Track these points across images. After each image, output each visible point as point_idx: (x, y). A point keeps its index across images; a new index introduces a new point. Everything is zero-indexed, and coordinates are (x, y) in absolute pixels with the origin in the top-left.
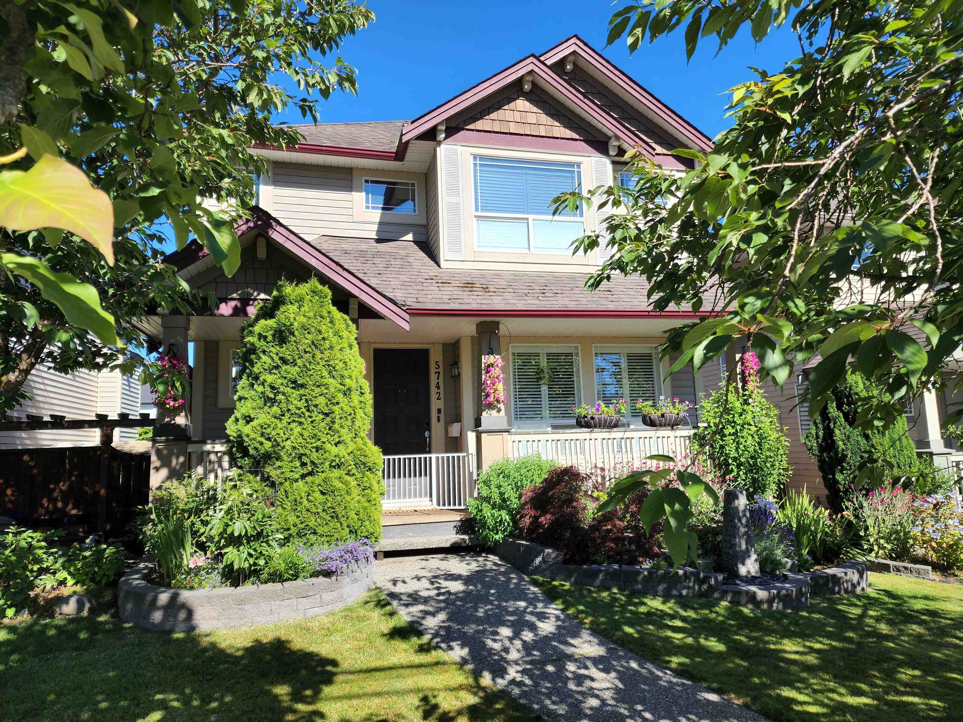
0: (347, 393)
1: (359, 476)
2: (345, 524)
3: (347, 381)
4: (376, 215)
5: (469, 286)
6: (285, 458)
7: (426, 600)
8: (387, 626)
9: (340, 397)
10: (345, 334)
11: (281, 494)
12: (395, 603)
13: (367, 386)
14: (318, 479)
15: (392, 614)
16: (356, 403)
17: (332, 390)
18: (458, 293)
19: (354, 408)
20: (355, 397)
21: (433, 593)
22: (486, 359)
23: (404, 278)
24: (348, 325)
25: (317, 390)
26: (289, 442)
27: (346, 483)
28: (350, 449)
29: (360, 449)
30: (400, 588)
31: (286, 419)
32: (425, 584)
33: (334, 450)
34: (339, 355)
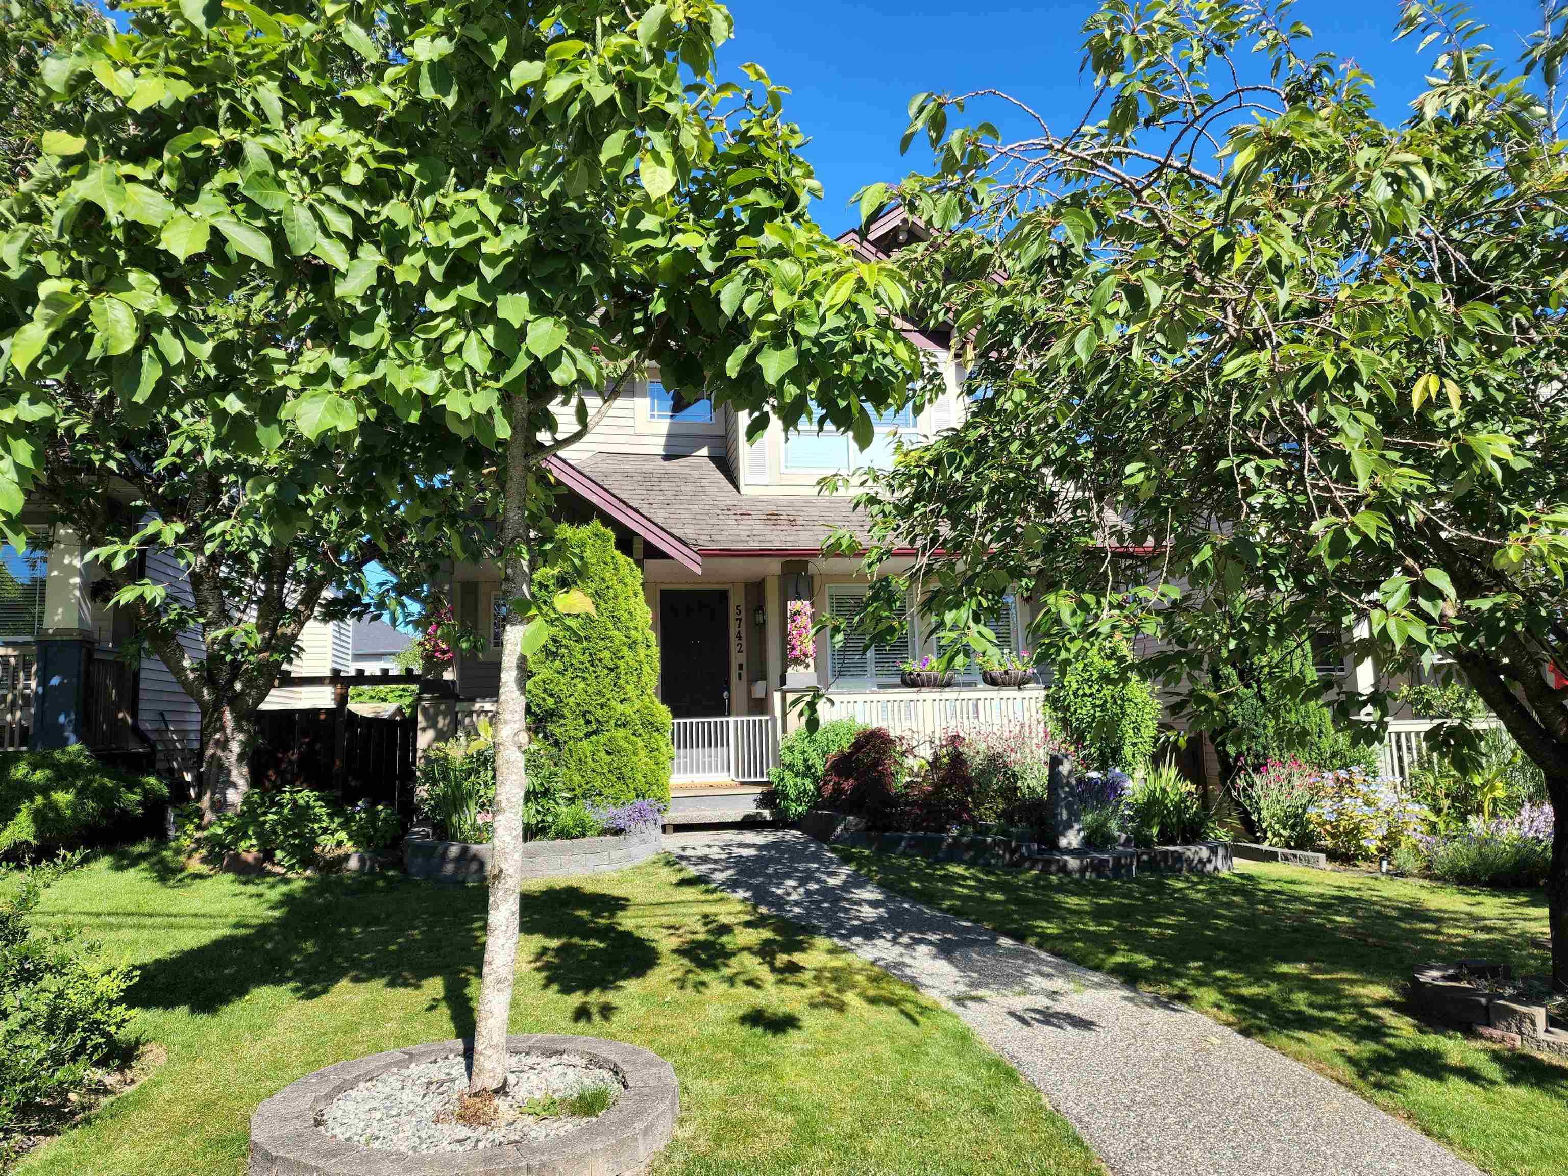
0: (633, 645)
1: (646, 737)
2: (632, 786)
3: (633, 633)
4: (663, 426)
5: (773, 518)
6: (568, 715)
7: (716, 861)
8: (674, 879)
9: (625, 649)
10: (629, 580)
11: (565, 754)
12: (684, 863)
13: (653, 637)
14: (603, 738)
15: (681, 870)
16: (642, 656)
17: (617, 642)
18: (759, 527)
19: (640, 663)
20: (642, 652)
21: (724, 856)
22: (793, 606)
23: (696, 509)
24: (632, 570)
25: (602, 643)
26: (572, 699)
27: (633, 744)
28: (637, 707)
29: (647, 708)
30: (688, 853)
31: (569, 674)
32: (716, 850)
33: (620, 708)
34: (623, 605)
